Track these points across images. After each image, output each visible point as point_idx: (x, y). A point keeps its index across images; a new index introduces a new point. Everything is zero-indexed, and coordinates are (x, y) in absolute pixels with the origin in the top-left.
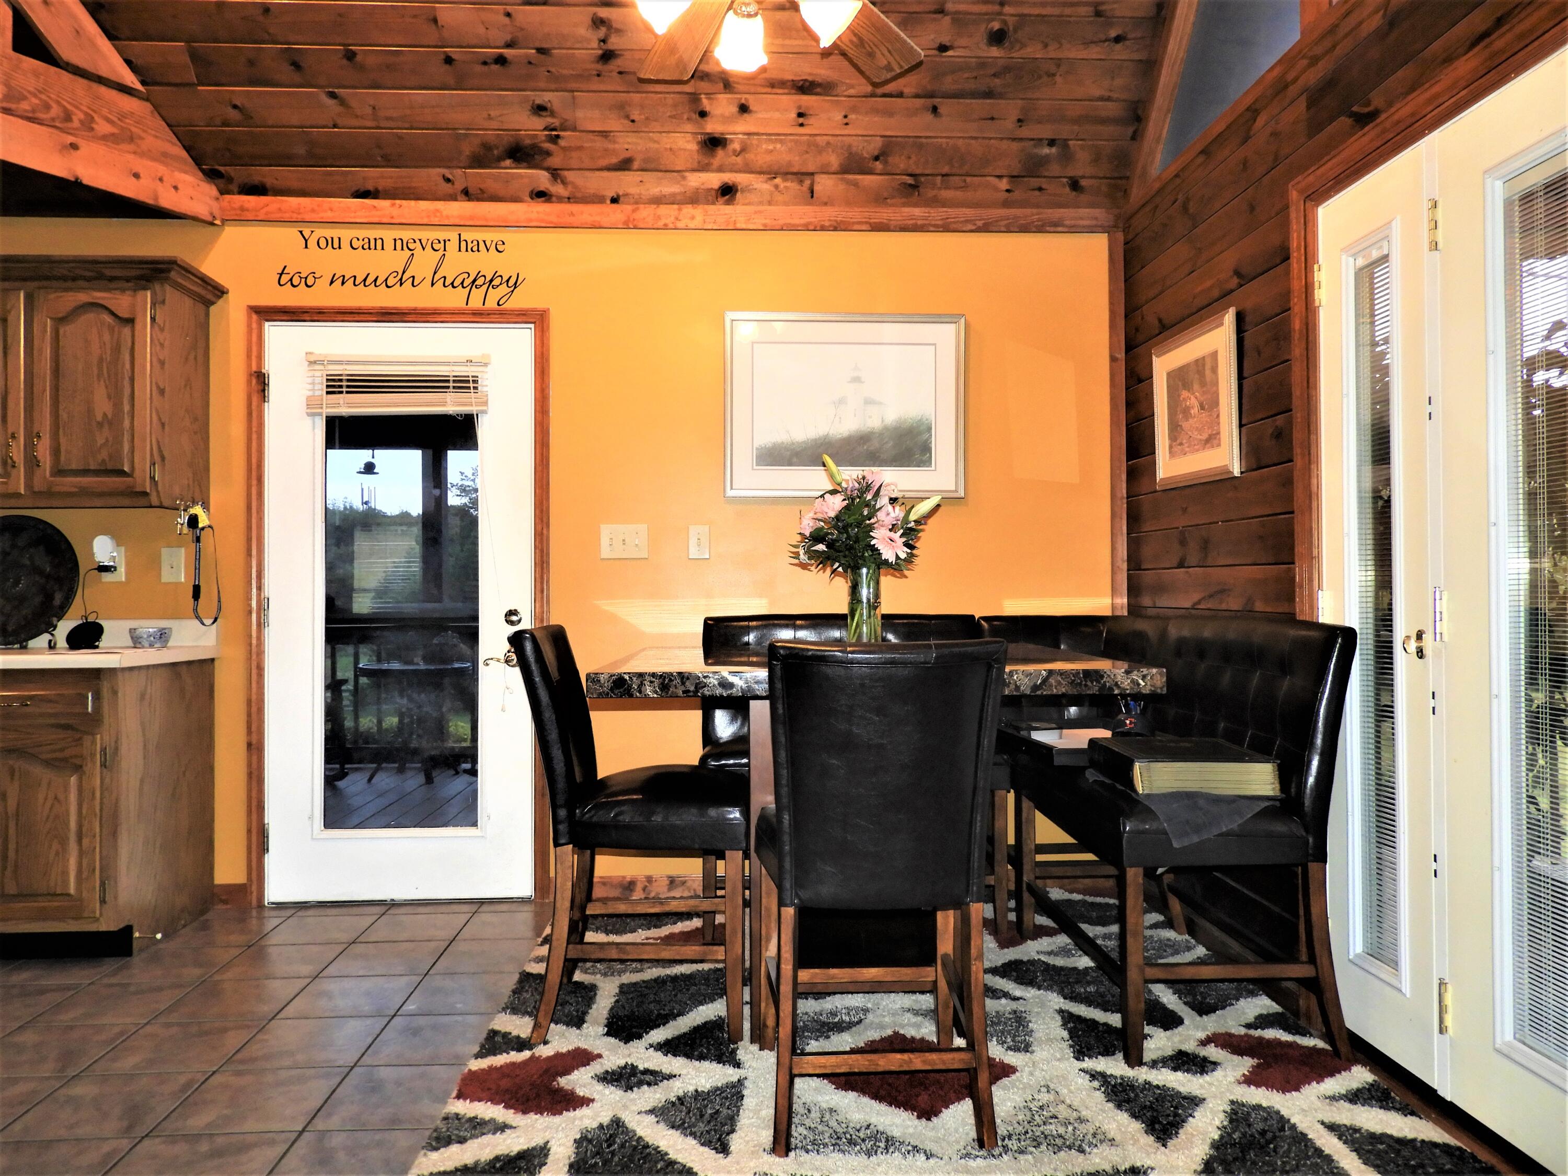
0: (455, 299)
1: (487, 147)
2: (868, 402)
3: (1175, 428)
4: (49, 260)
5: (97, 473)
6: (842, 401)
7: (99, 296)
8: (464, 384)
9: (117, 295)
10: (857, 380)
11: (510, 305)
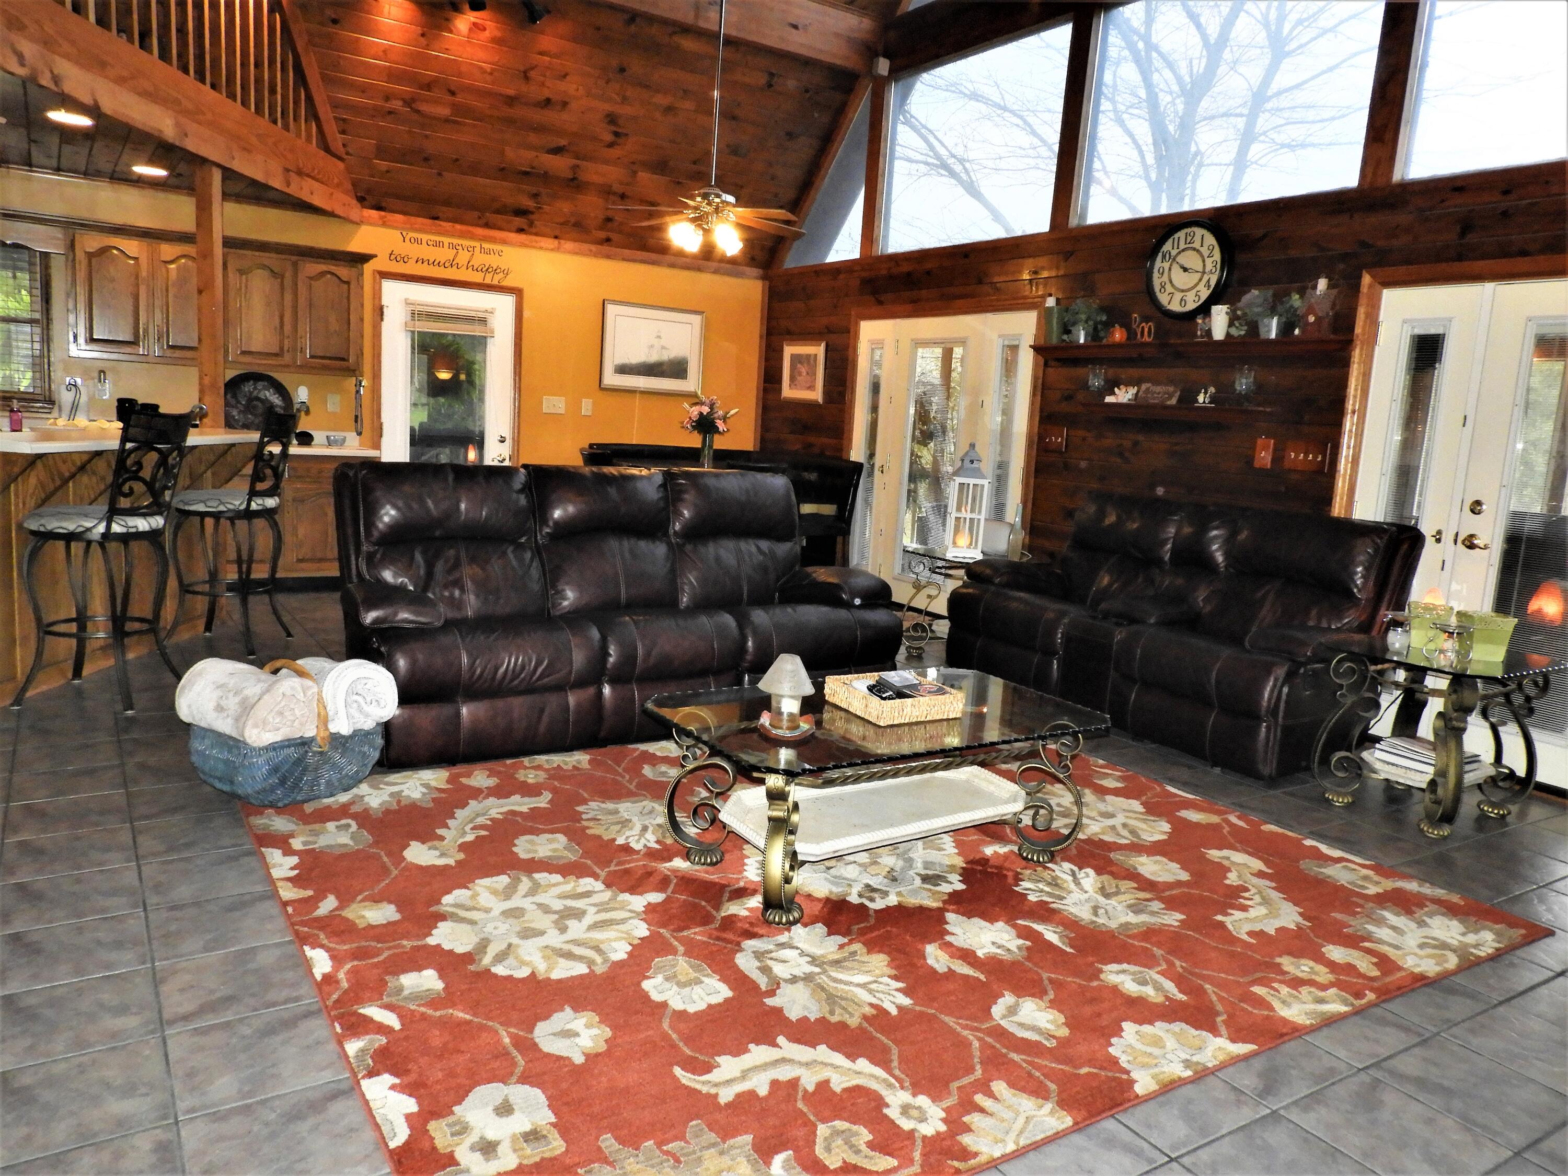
0: (477, 278)
1: (505, 206)
2: (663, 348)
3: (792, 379)
4: (312, 248)
5: (330, 358)
6: (652, 346)
7: (333, 268)
8: (483, 321)
9: (340, 268)
10: (659, 337)
11: (504, 283)
